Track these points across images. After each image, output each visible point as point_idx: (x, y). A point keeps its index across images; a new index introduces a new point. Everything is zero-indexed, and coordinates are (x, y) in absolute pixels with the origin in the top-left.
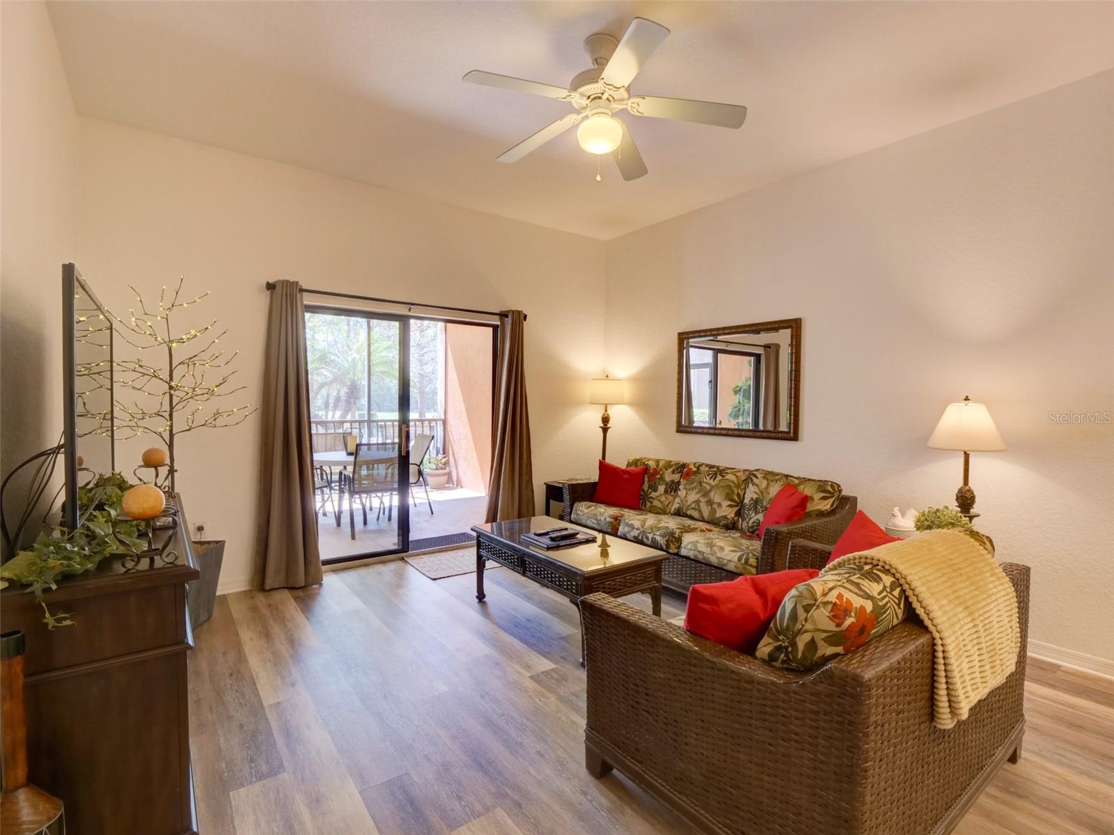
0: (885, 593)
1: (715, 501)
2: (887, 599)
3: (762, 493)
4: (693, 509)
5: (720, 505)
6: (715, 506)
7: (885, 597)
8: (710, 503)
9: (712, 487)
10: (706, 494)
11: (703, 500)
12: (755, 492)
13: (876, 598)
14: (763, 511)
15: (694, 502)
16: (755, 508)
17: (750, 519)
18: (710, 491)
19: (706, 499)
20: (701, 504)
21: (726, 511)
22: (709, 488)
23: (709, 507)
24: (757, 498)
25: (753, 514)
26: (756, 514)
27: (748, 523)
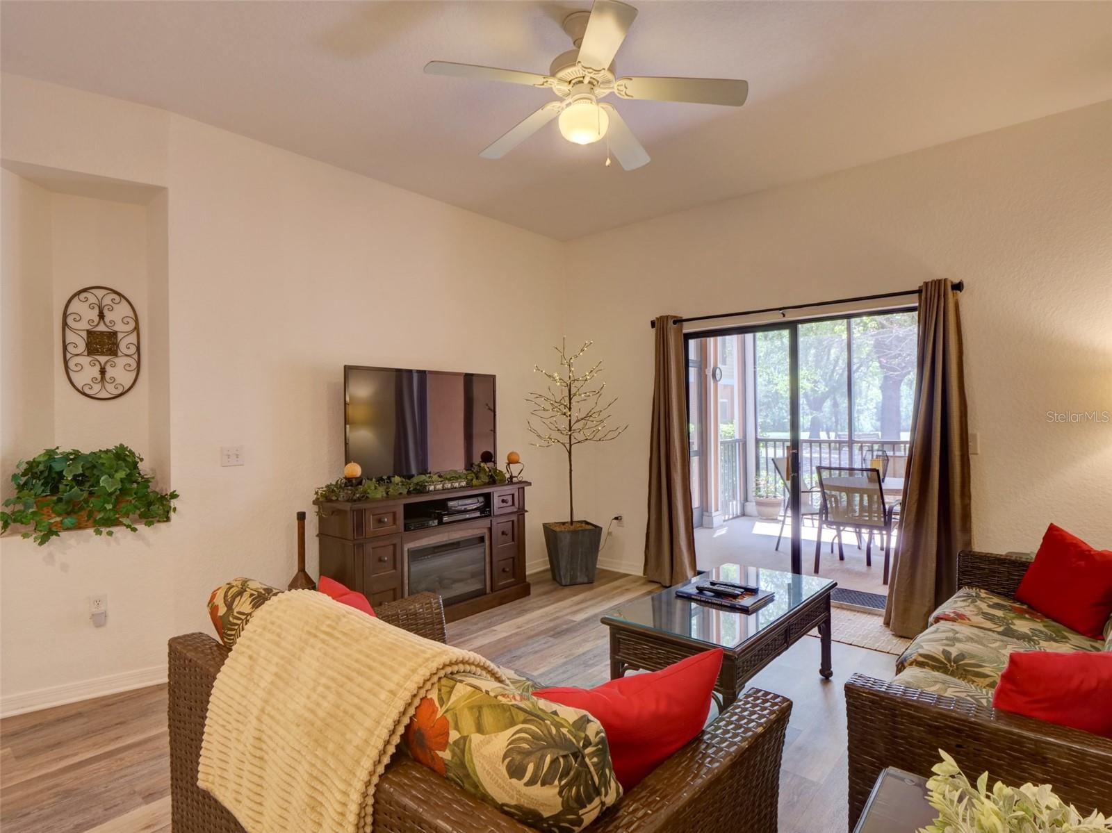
0: (243, 617)
2: (239, 622)
7: (240, 619)
13: (233, 612)
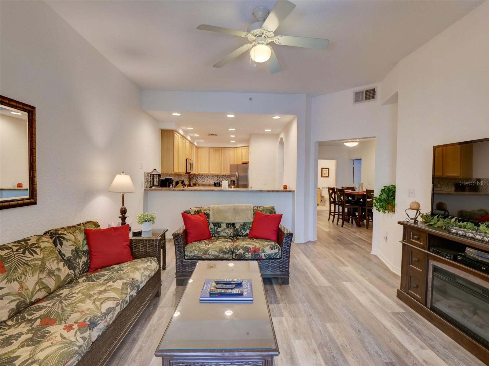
1: (54, 269)
3: (75, 242)
4: (38, 291)
5: (59, 269)
6: (56, 273)
8: (51, 273)
9: (43, 260)
10: (42, 269)
11: (43, 276)
12: (72, 245)
14: (83, 254)
15: (36, 284)
16: (78, 255)
17: (79, 264)
18: (44, 263)
19: (45, 273)
20: (43, 280)
21: (65, 272)
22: (40, 263)
23: (53, 277)
24: (75, 248)
25: (80, 260)
26: (81, 258)
27: (79, 268)
